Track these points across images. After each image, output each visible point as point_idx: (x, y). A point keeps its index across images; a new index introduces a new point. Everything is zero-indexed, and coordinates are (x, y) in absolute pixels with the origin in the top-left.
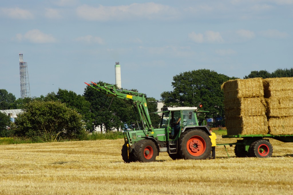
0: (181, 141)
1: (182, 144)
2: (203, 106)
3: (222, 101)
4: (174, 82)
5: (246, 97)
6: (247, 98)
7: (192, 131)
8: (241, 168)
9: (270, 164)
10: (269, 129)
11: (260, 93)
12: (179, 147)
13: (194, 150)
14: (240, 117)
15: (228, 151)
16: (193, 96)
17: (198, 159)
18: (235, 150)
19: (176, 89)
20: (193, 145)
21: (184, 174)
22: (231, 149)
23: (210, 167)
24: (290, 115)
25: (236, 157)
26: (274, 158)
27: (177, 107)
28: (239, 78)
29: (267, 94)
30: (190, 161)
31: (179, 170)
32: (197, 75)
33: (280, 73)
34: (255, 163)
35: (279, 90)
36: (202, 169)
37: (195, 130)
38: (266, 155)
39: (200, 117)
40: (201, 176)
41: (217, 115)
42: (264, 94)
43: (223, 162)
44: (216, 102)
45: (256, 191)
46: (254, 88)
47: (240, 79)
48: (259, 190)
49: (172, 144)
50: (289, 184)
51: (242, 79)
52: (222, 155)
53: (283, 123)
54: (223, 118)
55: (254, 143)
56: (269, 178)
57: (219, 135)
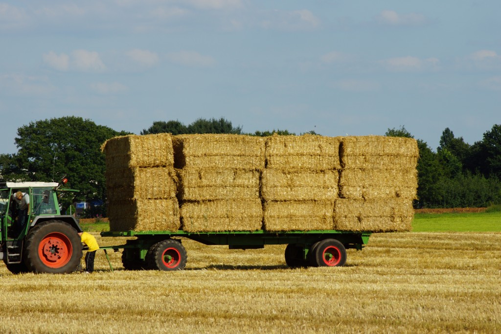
0: (29, 242)
1: (30, 247)
2: (68, 181)
3: (102, 172)
4: (19, 137)
5: (143, 167)
6: (145, 167)
7: (48, 225)
8: (132, 288)
9: (182, 281)
10: (182, 222)
11: (167, 159)
12: (25, 253)
13: (51, 257)
14: (133, 201)
15: (112, 259)
16: (52, 163)
17: (58, 274)
18: (122, 257)
19: (21, 150)
20: (49, 249)
21: (34, 299)
22: (116, 256)
23: (78, 286)
24: (217, 198)
25: (125, 270)
26: (190, 271)
27: (24, 181)
28: (132, 134)
29: (180, 161)
30: (45, 275)
31: (25, 291)
32: (61, 126)
33: (203, 126)
34: (157, 280)
35: (200, 155)
36: (64, 290)
37: (54, 222)
38: (176, 266)
39: (64, 199)
40: (62, 303)
41: (94, 197)
42: (174, 161)
43: (101, 279)
44: (92, 173)
45: (157, 328)
46: (158, 151)
47: (133, 136)
48: (161, 327)
49: (12, 247)
50: (213, 316)
51: (138, 134)
52: (101, 266)
53: (206, 211)
54: (104, 201)
55: (156, 245)
56: (179, 305)
57: (96, 232)
